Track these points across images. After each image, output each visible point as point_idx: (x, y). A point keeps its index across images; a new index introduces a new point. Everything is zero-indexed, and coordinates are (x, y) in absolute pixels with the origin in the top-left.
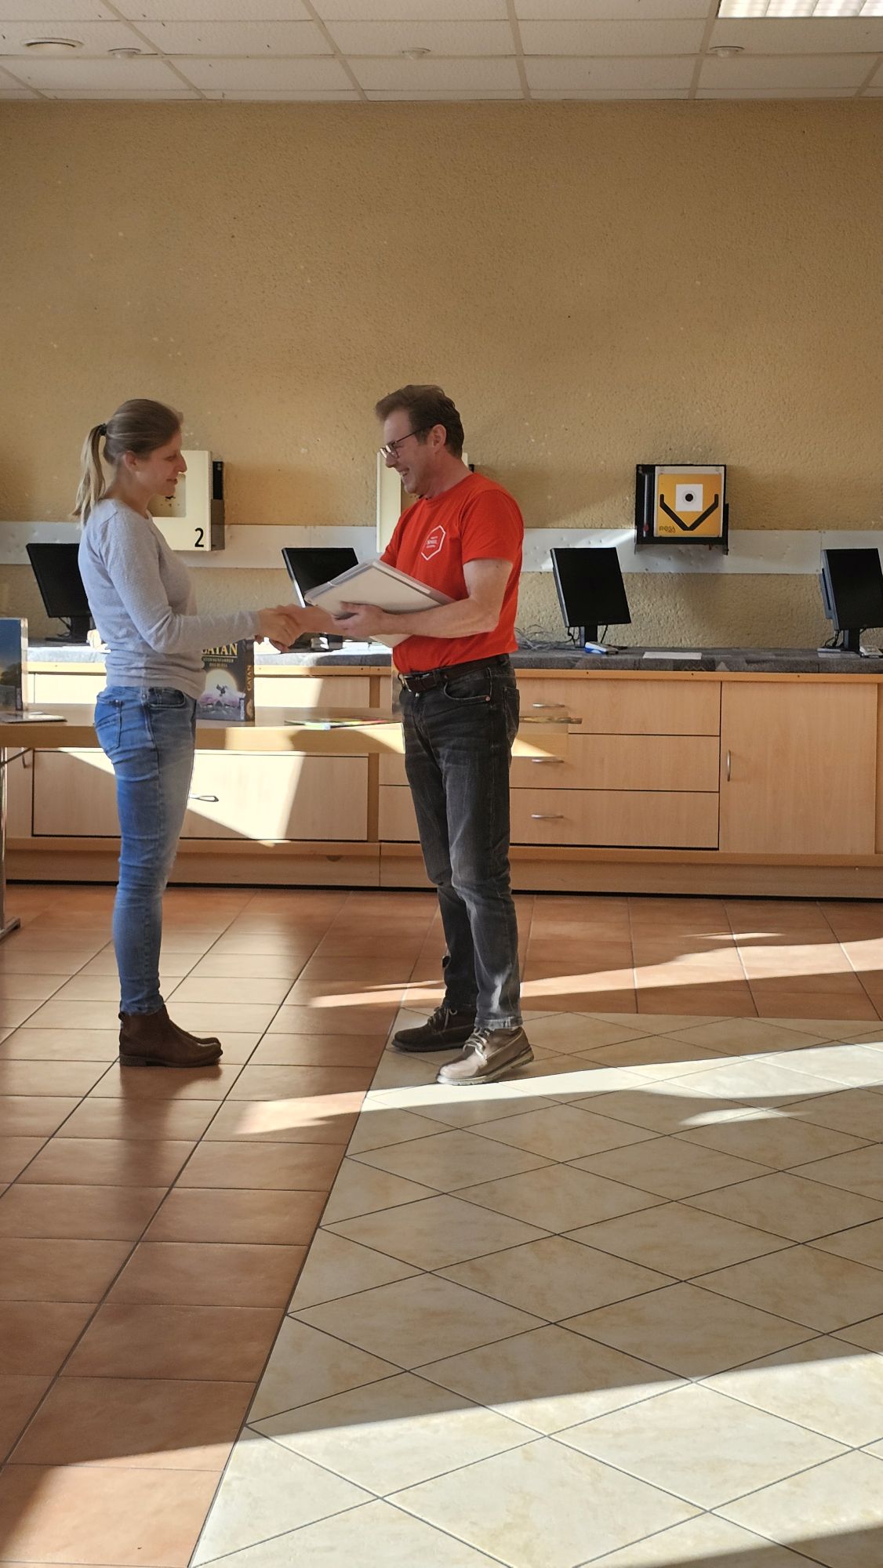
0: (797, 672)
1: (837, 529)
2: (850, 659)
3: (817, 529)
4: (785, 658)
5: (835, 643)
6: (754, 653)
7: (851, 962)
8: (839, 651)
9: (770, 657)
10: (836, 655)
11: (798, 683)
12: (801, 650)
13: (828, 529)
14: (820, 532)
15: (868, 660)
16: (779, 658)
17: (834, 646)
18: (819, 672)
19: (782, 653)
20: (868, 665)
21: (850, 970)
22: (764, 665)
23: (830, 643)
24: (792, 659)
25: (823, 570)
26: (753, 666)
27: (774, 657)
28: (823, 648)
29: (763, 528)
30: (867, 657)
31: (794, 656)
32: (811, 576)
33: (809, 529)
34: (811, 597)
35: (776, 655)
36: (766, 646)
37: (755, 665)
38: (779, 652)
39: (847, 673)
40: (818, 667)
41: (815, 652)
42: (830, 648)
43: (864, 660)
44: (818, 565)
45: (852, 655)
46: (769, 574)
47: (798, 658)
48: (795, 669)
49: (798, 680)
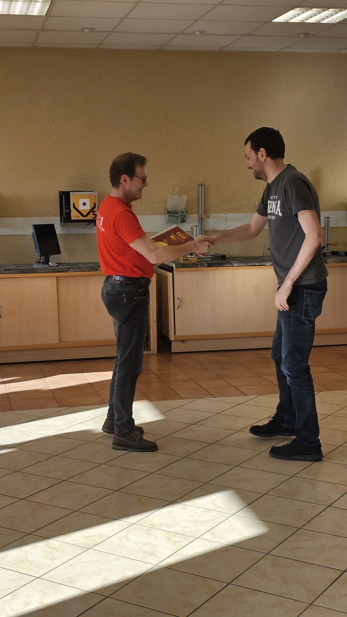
0: (25, 273)
1: (38, 216)
2: (46, 267)
3: (30, 217)
4: (20, 268)
5: (40, 261)
6: (8, 266)
7: (50, 385)
8: (41, 264)
9: (14, 268)
10: (40, 266)
11: (25, 277)
12: (26, 264)
13: (34, 217)
14: (31, 218)
15: (52, 267)
16: (17, 268)
17: (39, 262)
18: (33, 273)
19: (19, 266)
20: (52, 270)
21: (50, 389)
22: (12, 271)
23: (38, 261)
24: (23, 268)
25: (33, 233)
26: (7, 272)
27: (15, 268)
28: (36, 263)
29: (9, 217)
30: (52, 266)
31: (24, 267)
32: (29, 235)
33: (27, 217)
34: (30, 244)
35: (17, 267)
36: (13, 263)
37: (8, 271)
38: (18, 266)
39: (44, 273)
40: (33, 271)
41: (32, 265)
42: (38, 263)
43: (51, 267)
44: (30, 231)
45: (47, 266)
46: (13, 235)
47: (25, 268)
48: (24, 272)
49: (25, 276)
